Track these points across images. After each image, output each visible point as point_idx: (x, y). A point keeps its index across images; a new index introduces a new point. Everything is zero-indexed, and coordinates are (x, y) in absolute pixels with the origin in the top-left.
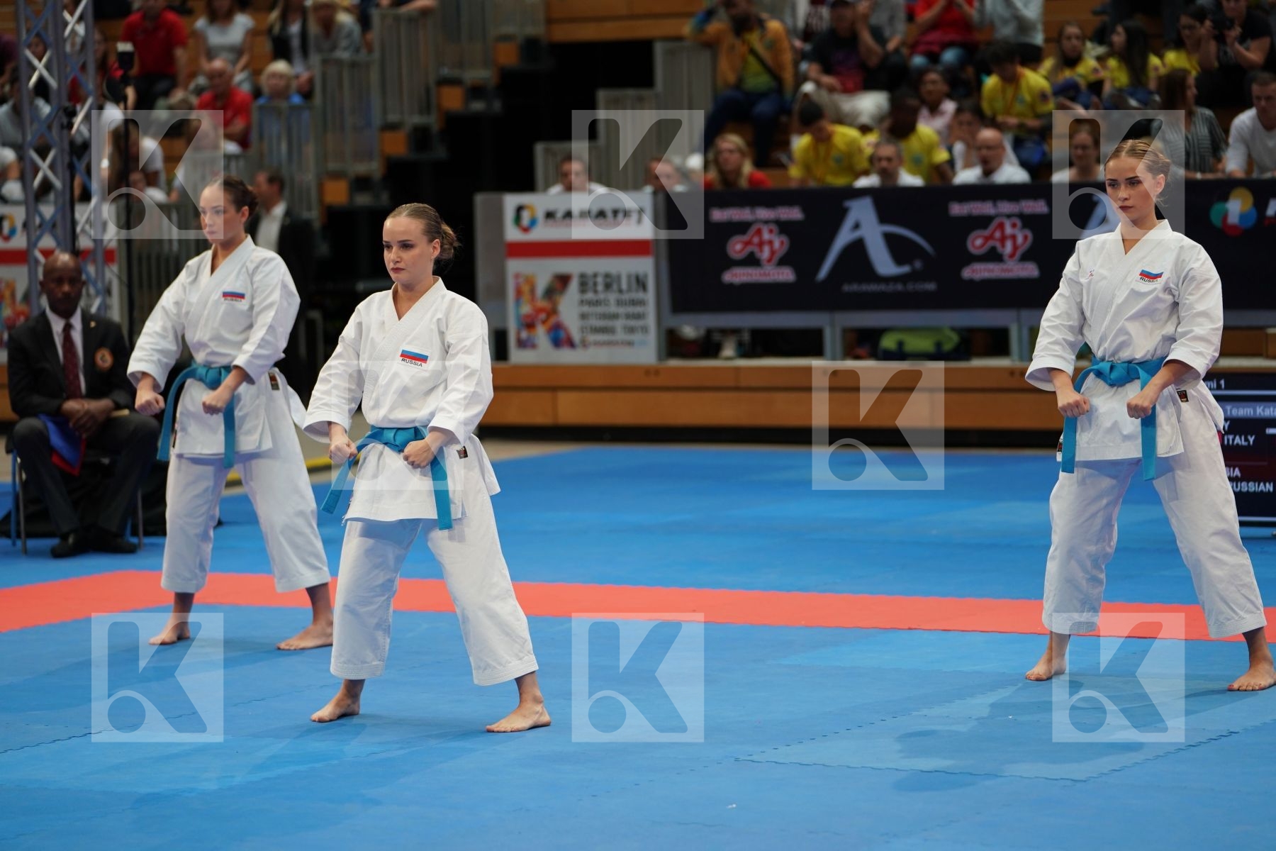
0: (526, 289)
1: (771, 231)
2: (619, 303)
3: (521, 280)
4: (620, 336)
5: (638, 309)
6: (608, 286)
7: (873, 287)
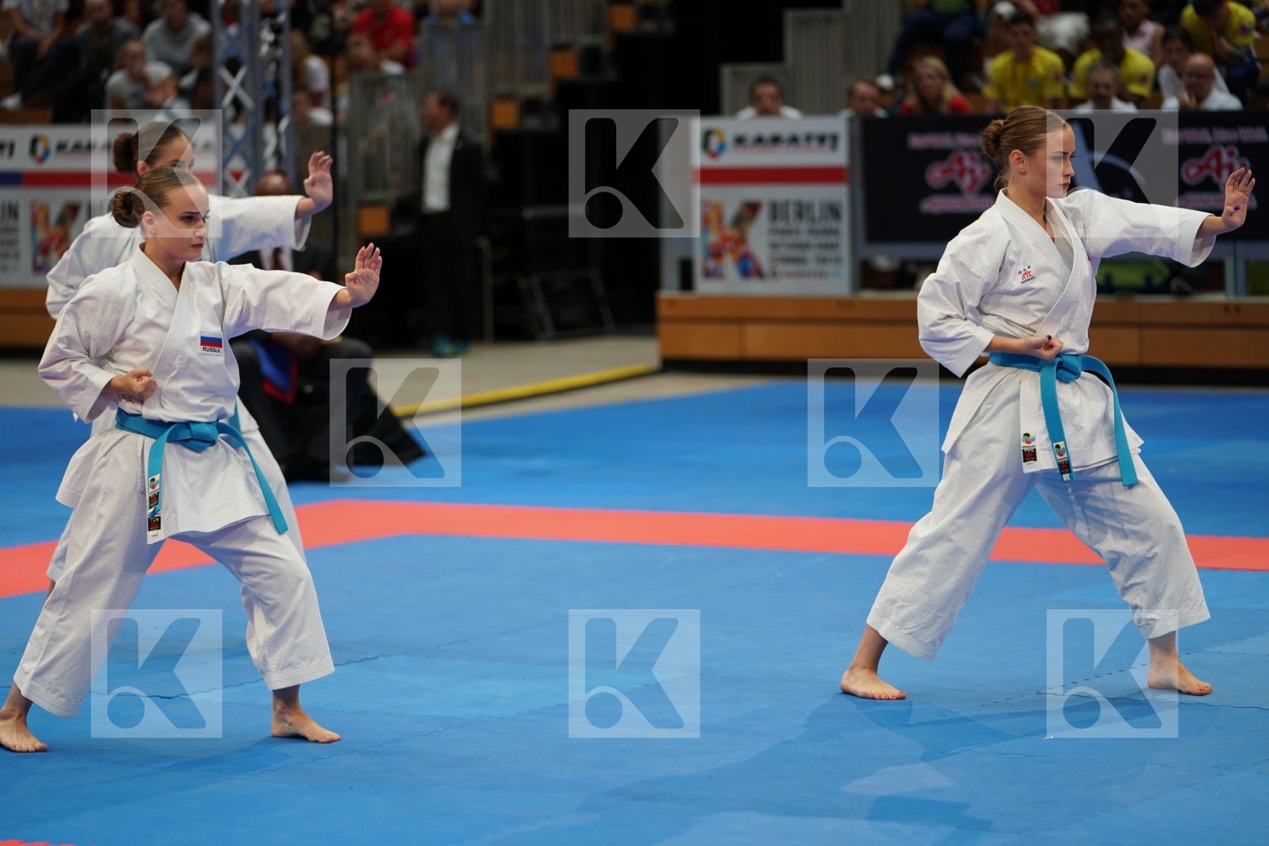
0: (712, 216)
1: (973, 158)
2: (811, 232)
3: (709, 208)
4: (812, 266)
5: (831, 239)
6: (800, 215)
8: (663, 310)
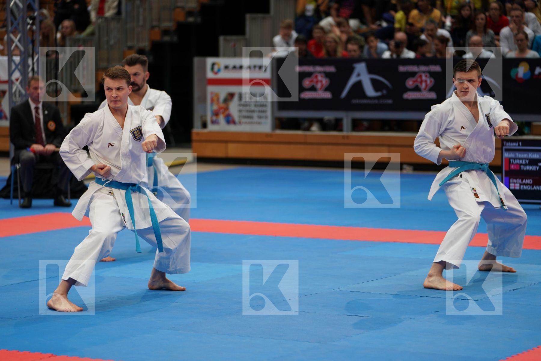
0: (215, 99)
1: (322, 76)
2: (256, 106)
3: (213, 95)
4: (256, 120)
5: (264, 109)
7: (365, 101)
8: (194, 137)
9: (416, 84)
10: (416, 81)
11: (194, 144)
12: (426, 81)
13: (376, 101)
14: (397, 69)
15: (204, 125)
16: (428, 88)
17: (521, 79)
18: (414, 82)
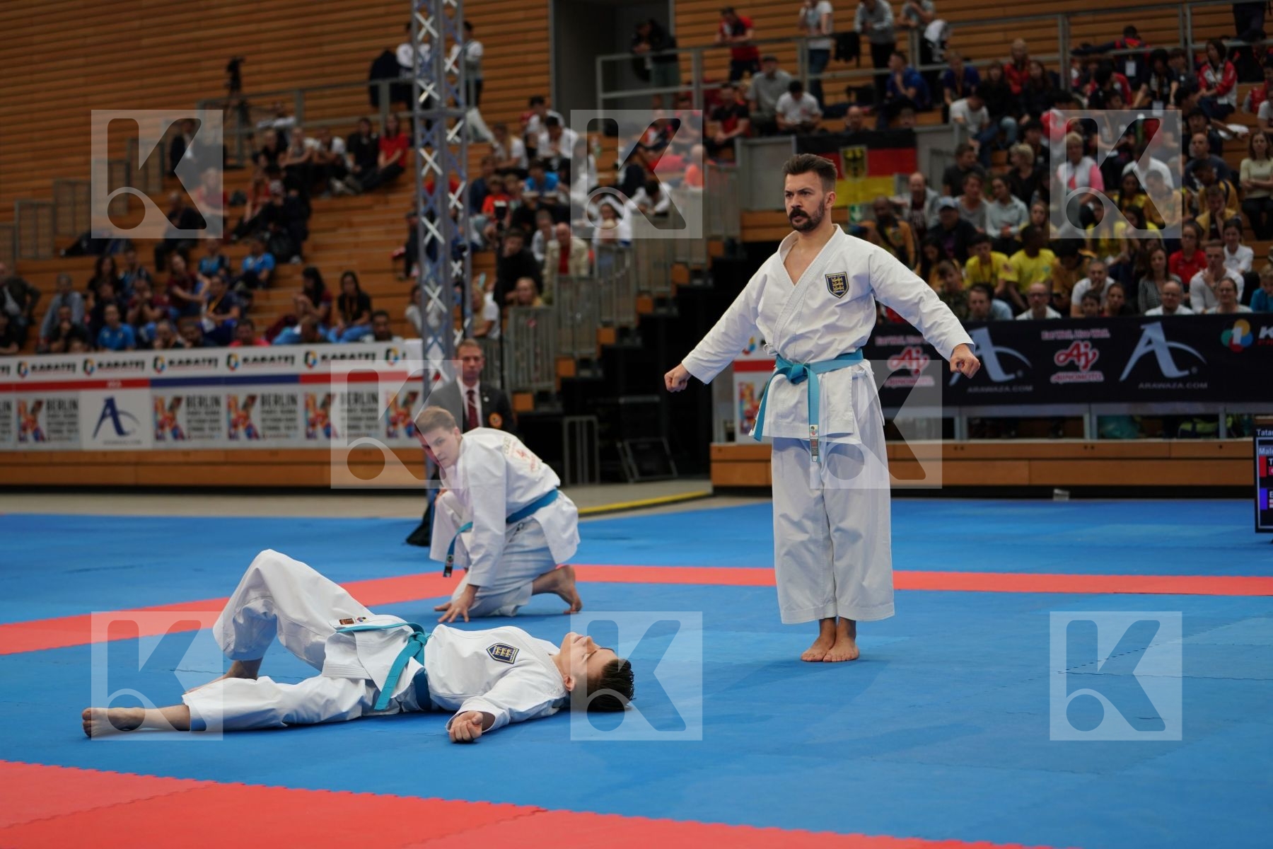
0: (747, 393)
3: (744, 387)
7: (989, 389)
8: (714, 455)
9: (1070, 359)
10: (1070, 354)
11: (714, 466)
12: (1086, 354)
13: (1007, 389)
14: (1039, 336)
15: (731, 436)
16: (1090, 365)
17: (1237, 346)
18: (1068, 356)
